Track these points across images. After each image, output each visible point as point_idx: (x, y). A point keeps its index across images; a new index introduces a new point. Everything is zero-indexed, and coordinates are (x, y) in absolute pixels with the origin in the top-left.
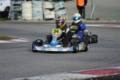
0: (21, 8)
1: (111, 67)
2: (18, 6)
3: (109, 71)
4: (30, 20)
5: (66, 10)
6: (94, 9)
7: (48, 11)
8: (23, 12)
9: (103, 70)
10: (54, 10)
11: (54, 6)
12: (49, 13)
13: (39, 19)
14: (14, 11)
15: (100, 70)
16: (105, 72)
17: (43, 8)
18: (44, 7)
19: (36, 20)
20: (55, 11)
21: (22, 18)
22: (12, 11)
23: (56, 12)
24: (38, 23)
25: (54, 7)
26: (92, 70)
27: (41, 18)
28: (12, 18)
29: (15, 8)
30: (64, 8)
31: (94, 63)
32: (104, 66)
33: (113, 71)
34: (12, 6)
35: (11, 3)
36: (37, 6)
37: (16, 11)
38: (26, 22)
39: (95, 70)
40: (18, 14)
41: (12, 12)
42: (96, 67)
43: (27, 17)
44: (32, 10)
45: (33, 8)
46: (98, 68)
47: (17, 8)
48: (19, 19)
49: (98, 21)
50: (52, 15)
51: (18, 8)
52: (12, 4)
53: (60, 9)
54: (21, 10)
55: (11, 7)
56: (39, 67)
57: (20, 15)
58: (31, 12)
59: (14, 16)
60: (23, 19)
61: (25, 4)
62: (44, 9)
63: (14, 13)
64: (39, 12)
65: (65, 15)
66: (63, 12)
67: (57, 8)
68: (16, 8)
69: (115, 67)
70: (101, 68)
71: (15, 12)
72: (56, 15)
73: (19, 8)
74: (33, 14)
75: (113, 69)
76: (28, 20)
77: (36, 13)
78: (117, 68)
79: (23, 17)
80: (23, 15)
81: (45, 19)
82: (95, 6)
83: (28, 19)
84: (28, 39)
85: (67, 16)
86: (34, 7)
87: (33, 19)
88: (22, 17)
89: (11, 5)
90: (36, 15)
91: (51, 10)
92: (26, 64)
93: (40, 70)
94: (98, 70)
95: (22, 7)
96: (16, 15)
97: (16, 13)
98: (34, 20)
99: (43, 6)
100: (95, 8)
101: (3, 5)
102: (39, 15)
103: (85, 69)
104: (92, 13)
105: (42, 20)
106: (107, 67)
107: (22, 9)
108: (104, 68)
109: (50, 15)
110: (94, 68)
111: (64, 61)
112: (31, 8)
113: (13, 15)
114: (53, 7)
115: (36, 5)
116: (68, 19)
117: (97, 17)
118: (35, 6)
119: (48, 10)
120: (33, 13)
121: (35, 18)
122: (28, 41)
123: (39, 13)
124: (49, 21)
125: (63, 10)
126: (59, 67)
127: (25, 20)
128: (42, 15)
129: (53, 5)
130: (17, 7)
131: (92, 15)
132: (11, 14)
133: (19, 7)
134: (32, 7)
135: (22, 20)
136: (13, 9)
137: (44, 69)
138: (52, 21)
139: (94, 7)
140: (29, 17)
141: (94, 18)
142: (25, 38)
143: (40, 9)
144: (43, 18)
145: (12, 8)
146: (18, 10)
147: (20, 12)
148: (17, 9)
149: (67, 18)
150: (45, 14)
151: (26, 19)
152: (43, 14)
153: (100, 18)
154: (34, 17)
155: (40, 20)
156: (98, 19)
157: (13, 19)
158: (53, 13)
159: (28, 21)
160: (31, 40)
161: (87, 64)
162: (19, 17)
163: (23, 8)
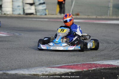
1: (89, 62)
3: (87, 66)
4: (9, 14)
5: (46, 5)
6: (74, 5)
7: (28, 6)
8: (3, 6)
9: (81, 65)
10: (34, 5)
12: (30, 8)
15: (79, 64)
16: (84, 66)
17: (23, 3)
19: (16, 15)
20: (35, 6)
23: (36, 7)
24: (18, 17)
25: (35, 2)
26: (71, 64)
30: (44, 3)
31: (73, 58)
32: (82, 60)
33: (91, 65)
38: (6, 17)
39: (74, 65)
42: (75, 62)
43: (7, 12)
44: (13, 5)
45: (13, 3)
46: (76, 63)
49: (78, 17)
50: (32, 10)
53: (40, 4)
56: (18, 61)
58: (11, 6)
60: (3, 13)
62: (24, 4)
64: (19, 6)
65: (45, 9)
66: (43, 7)
67: (37, 3)
69: (93, 61)
70: (79, 62)
72: (36, 10)
74: (13, 9)
75: (91, 64)
76: (8, 14)
77: (16, 8)
78: (95, 62)
80: (3, 9)
81: (25, 14)
83: (8, 13)
84: (8, 33)
85: (47, 11)
86: (14, 2)
87: (13, 14)
88: (2, 11)
90: (16, 9)
91: (31, 4)
92: (5, 58)
93: (19, 64)
94: (77, 64)
98: (14, 14)
99: (23, 1)
100: (75, 3)
102: (20, 10)
103: (64, 64)
104: (72, 9)
105: (22, 15)
106: (85, 62)
107: (2, 3)
108: (82, 63)
109: (31, 9)
110: (72, 63)
111: (43, 55)
112: (12, 2)
114: (34, 2)
116: (49, 14)
117: (77, 13)
120: (13, 8)
122: (8, 35)
124: (29, 16)
125: (44, 5)
126: (38, 61)
127: (5, 14)
128: (23, 10)
131: (71, 11)
135: (2, 14)
137: (23, 63)
138: (32, 16)
140: (9, 11)
141: (74, 14)
142: (5, 32)
143: (21, 4)
144: (23, 12)
149: (47, 13)
150: (25, 9)
151: (6, 13)
153: (80, 14)
154: (14, 11)
155: (20, 14)
156: (78, 15)
158: (33, 7)
159: (8, 16)
160: (10, 34)
161: (66, 58)
163: (3, 2)
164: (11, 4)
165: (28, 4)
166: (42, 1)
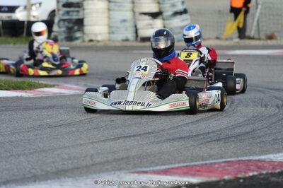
0: (81, 13)
2: (75, 7)
4: (103, 41)
5: (191, 15)
7: (147, 20)
8: (86, 22)
10: (161, 17)
11: (161, 6)
12: (151, 25)
13: (124, 38)
14: (64, 20)
17: (134, 12)
18: (136, 10)
19: (118, 41)
20: (164, 19)
21: (85, 36)
22: (60, 20)
23: (167, 22)
25: (162, 10)
27: (131, 36)
28: (60, 38)
29: (68, 13)
30: (185, 11)
34: (60, 7)
35: (58, 2)
36: (120, 6)
37: (69, 21)
38: (94, 47)
40: (76, 28)
41: (62, 23)
43: (96, 35)
44: (109, 18)
45: (111, 12)
47: (73, 11)
48: (77, 39)
50: (156, 28)
51: (75, 13)
52: (61, 4)
53: (176, 14)
54: (81, 17)
55: (59, 10)
57: (79, 30)
58: (105, 21)
59: (64, 32)
60: (87, 39)
61: (90, 2)
62: (137, 14)
63: (66, 24)
64: (124, 21)
66: (183, 21)
67: (168, 12)
68: (71, 13)
71: (69, 23)
73: (78, 11)
74: (110, 27)
76: (98, 41)
77: (118, 24)
79: (88, 35)
80: (87, 29)
81: (139, 39)
82: (262, 5)
83: (99, 38)
86: (113, 10)
87: (110, 40)
88: (84, 33)
89: (58, 6)
90: (117, 28)
91: (155, 15)
95: (84, 9)
96: (70, 30)
97: (70, 25)
98: (113, 41)
99: (133, 7)
100: (261, 9)
101: (42, 5)
102: (126, 29)
105: (133, 41)
107: (83, 14)
109: (153, 28)
112: (106, 11)
113: (63, 29)
114: (160, 8)
115: (118, 4)
117: (269, 33)
118: (116, 8)
119: (147, 17)
120: (111, 25)
121: (115, 37)
123: (126, 24)
125: (184, 16)
127: (91, 41)
128: (134, 29)
129: (159, 3)
130: (72, 9)
132: (60, 27)
133: (77, 9)
134: (109, 10)
135: (84, 41)
136: (63, 15)
139: (260, 6)
140: (101, 34)
143: (128, 15)
144: (135, 35)
145: (61, 12)
146: (75, 17)
147: (80, 23)
148: (72, 15)
150: (138, 27)
151: (93, 38)
152: (136, 26)
153: (276, 34)
154: (113, 33)
155: (127, 40)
156: (270, 37)
157: (62, 40)
158: (158, 22)
159: (100, 44)
162: (78, 34)
163: (86, 11)
164: (106, 15)
165: (145, 14)
166: (180, 7)
